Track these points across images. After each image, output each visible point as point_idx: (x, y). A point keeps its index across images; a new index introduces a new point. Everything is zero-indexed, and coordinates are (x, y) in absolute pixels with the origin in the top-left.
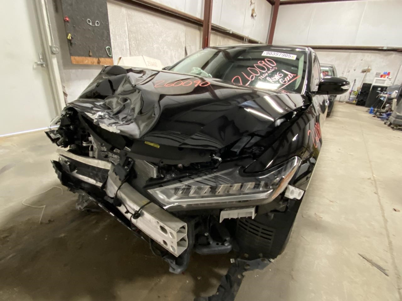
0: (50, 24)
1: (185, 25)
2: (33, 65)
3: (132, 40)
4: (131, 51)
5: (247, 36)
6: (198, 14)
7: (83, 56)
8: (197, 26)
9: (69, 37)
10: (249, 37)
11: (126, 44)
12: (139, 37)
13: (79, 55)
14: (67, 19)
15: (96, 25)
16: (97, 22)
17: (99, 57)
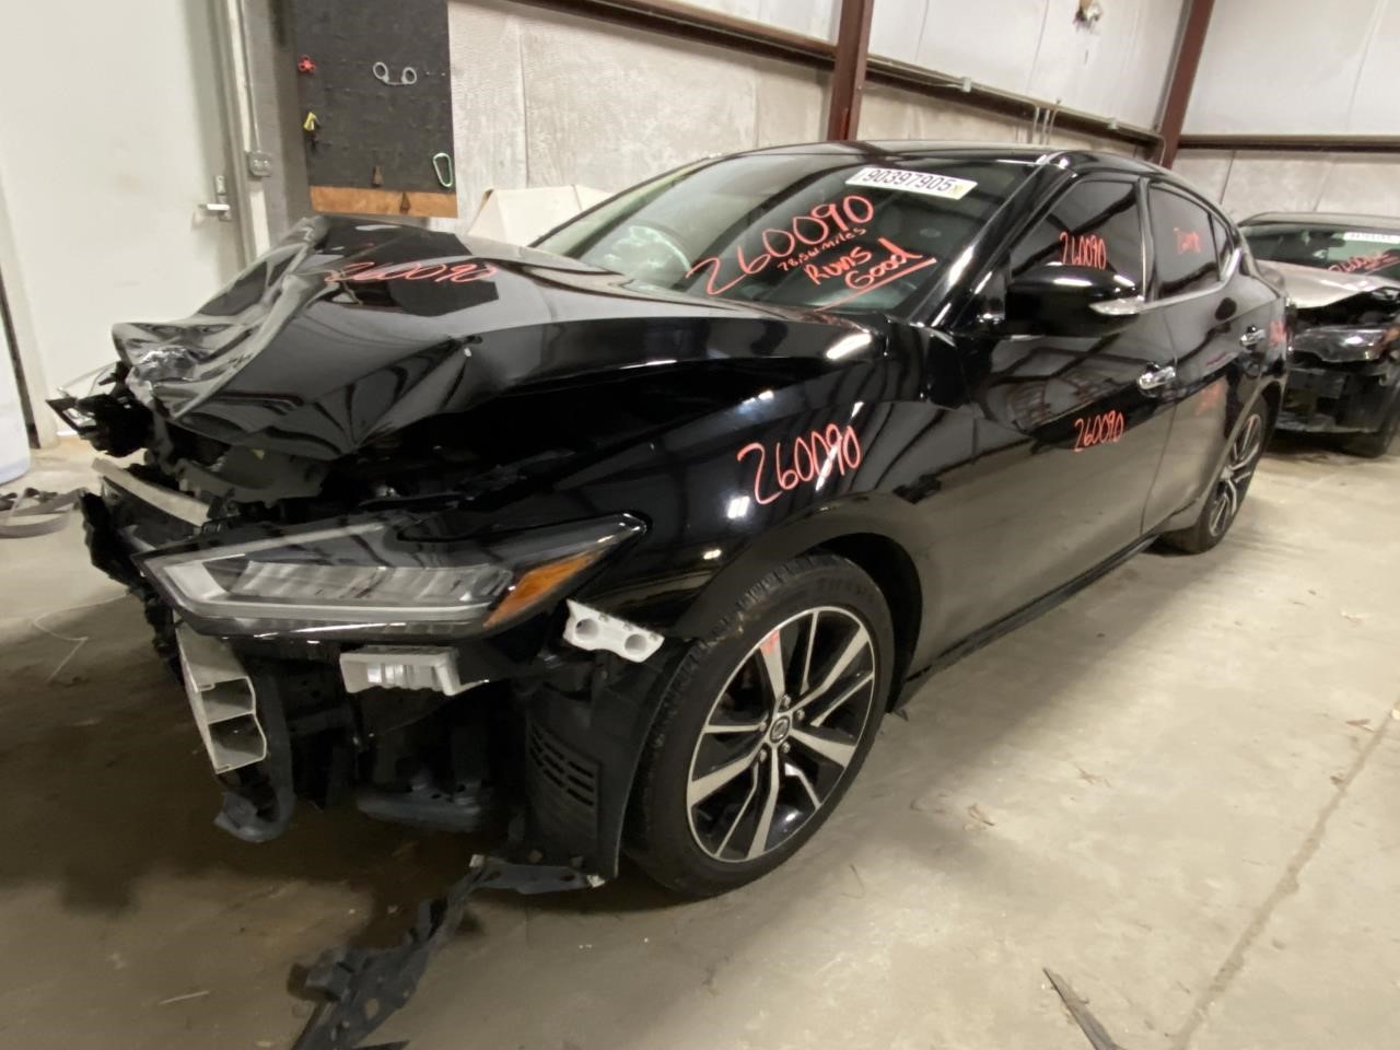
0: (252, 85)
1: (757, 67)
2: (194, 215)
3: (538, 129)
4: (531, 169)
5: (1054, 102)
6: (818, 23)
7: (351, 185)
8: (812, 71)
9: (309, 124)
10: (1061, 104)
11: (512, 144)
12: (566, 119)
13: (338, 184)
14: (308, 65)
15: (405, 81)
16: (410, 73)
17: (405, 188)
